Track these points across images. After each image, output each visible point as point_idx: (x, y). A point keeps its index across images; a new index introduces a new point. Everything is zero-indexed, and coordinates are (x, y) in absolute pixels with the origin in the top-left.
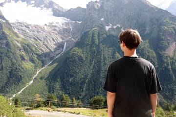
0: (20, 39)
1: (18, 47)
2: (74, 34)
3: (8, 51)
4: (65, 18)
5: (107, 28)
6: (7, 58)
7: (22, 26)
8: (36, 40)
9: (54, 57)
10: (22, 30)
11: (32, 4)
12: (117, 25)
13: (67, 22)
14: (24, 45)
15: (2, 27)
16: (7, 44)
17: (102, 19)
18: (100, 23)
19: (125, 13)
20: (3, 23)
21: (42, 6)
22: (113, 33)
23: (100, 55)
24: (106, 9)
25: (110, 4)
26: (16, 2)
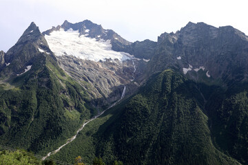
0: (65, 79)
1: (62, 88)
2: (137, 76)
3: (48, 92)
4: (128, 54)
5: (185, 70)
6: (46, 102)
7: (70, 61)
8: (86, 81)
9: (107, 105)
10: (70, 66)
11: (86, 33)
12: (201, 68)
13: (129, 59)
14: (70, 86)
15: (45, 60)
16: (49, 84)
17: (179, 58)
18: (176, 62)
19: (212, 51)
20: (47, 55)
21: (99, 36)
22: (193, 77)
23: (173, 108)
24: (185, 44)
25: (192, 38)
26: (65, 30)
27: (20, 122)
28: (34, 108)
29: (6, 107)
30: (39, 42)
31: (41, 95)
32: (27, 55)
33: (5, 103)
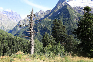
29: (49, 27)
30: (64, 2)
31: (65, 21)
32: (59, 8)
33: (49, 25)
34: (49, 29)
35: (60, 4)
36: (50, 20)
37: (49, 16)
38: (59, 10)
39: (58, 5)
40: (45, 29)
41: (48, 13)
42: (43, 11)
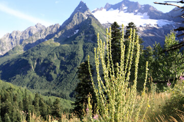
3: (94, 45)
6: (92, 53)
11: (125, 10)
13: (169, 24)
16: (94, 38)
21: (136, 11)
26: (107, 10)
27: (67, 70)
28: (81, 58)
29: (56, 58)
30: (86, 13)
31: (87, 48)
32: (76, 21)
33: (55, 55)
34: (54, 62)
35: (78, 14)
36: (58, 44)
37: (56, 36)
38: (77, 27)
39: (74, 16)
40: (46, 62)
41: (54, 30)
42: (43, 26)
